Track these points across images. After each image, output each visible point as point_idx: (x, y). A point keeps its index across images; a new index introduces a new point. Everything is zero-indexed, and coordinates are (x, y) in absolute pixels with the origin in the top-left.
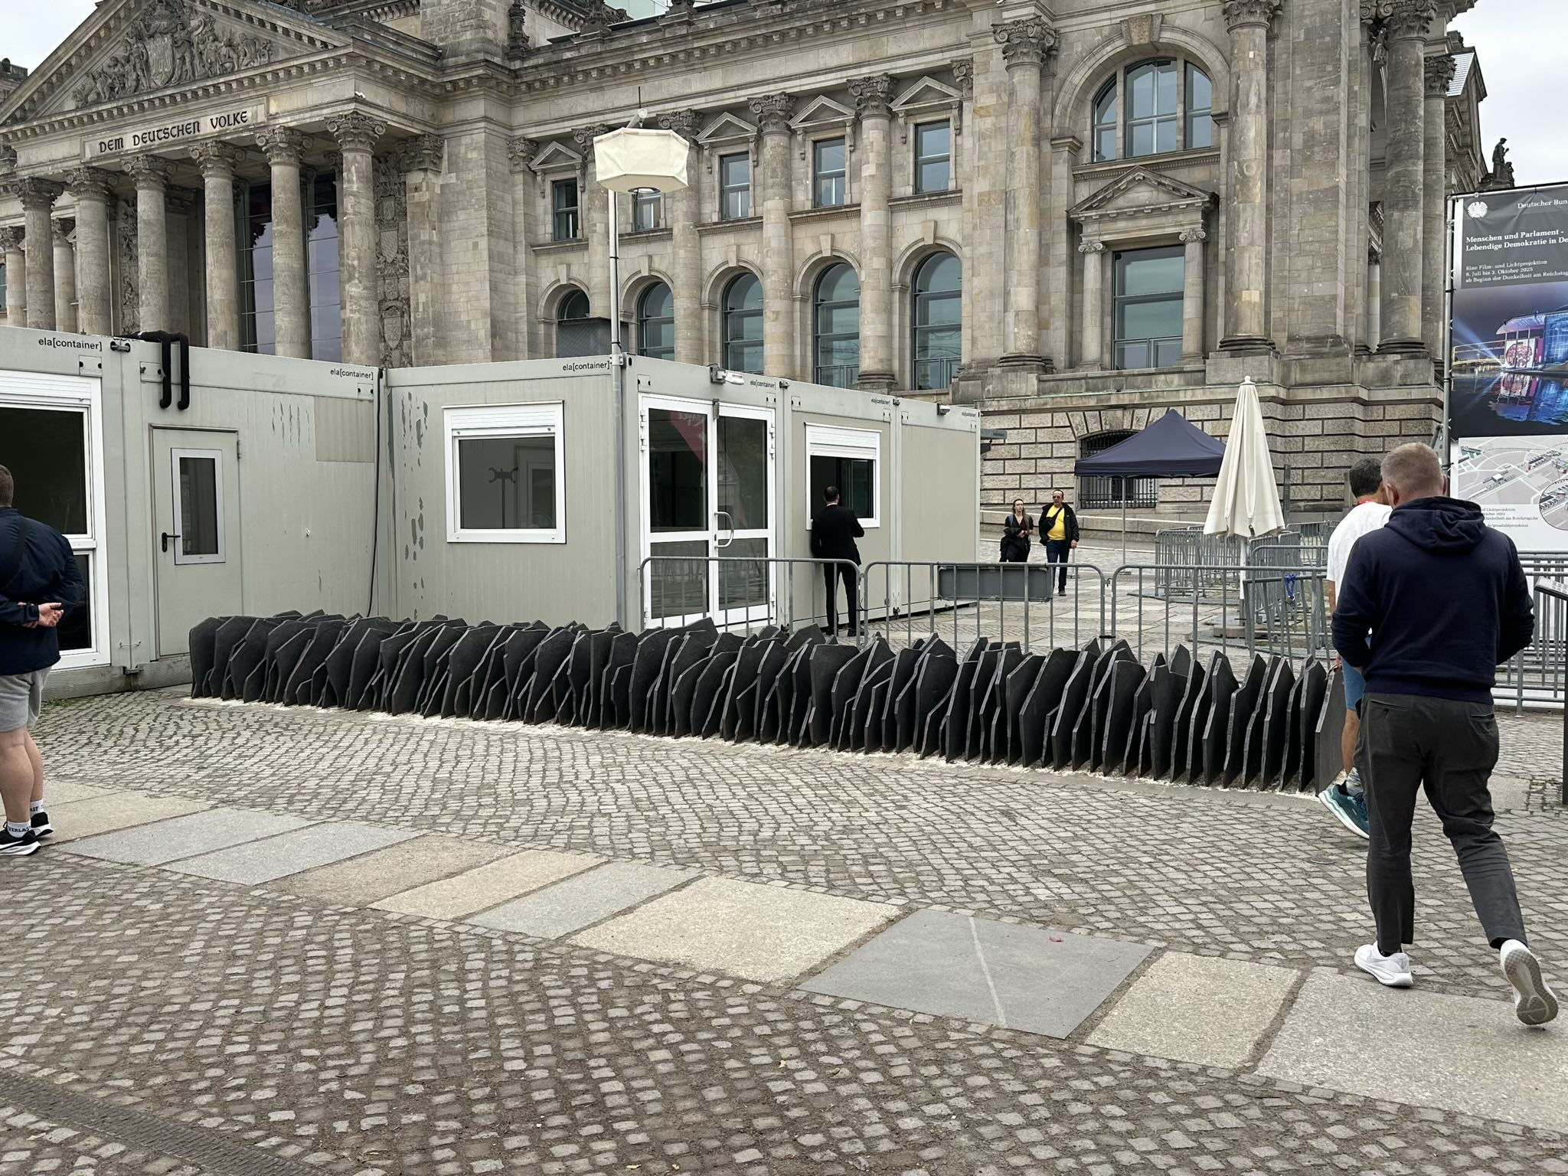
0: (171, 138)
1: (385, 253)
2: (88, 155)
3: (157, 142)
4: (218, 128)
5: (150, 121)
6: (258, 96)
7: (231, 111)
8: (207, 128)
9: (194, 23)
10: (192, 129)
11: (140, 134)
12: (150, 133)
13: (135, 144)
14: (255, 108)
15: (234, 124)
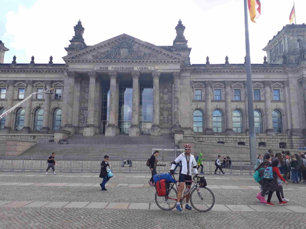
0: (124, 69)
1: (165, 99)
2: (95, 69)
3: (119, 70)
4: (139, 69)
5: (119, 65)
6: (152, 65)
7: (144, 67)
8: (136, 68)
9: (134, 47)
10: (131, 68)
11: (114, 67)
12: (117, 67)
13: (112, 69)
14: (151, 67)
15: (145, 69)
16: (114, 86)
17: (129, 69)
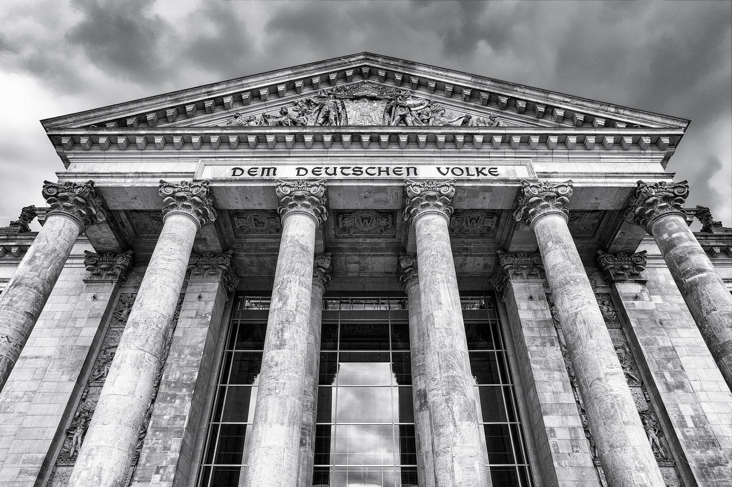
0: (364, 175)
2: (207, 176)
3: (340, 177)
5: (335, 157)
6: (518, 157)
7: (473, 165)
11: (309, 167)
12: (327, 168)
13: (298, 174)
14: (511, 167)
15: (478, 175)
16: (304, 249)
17: (393, 176)
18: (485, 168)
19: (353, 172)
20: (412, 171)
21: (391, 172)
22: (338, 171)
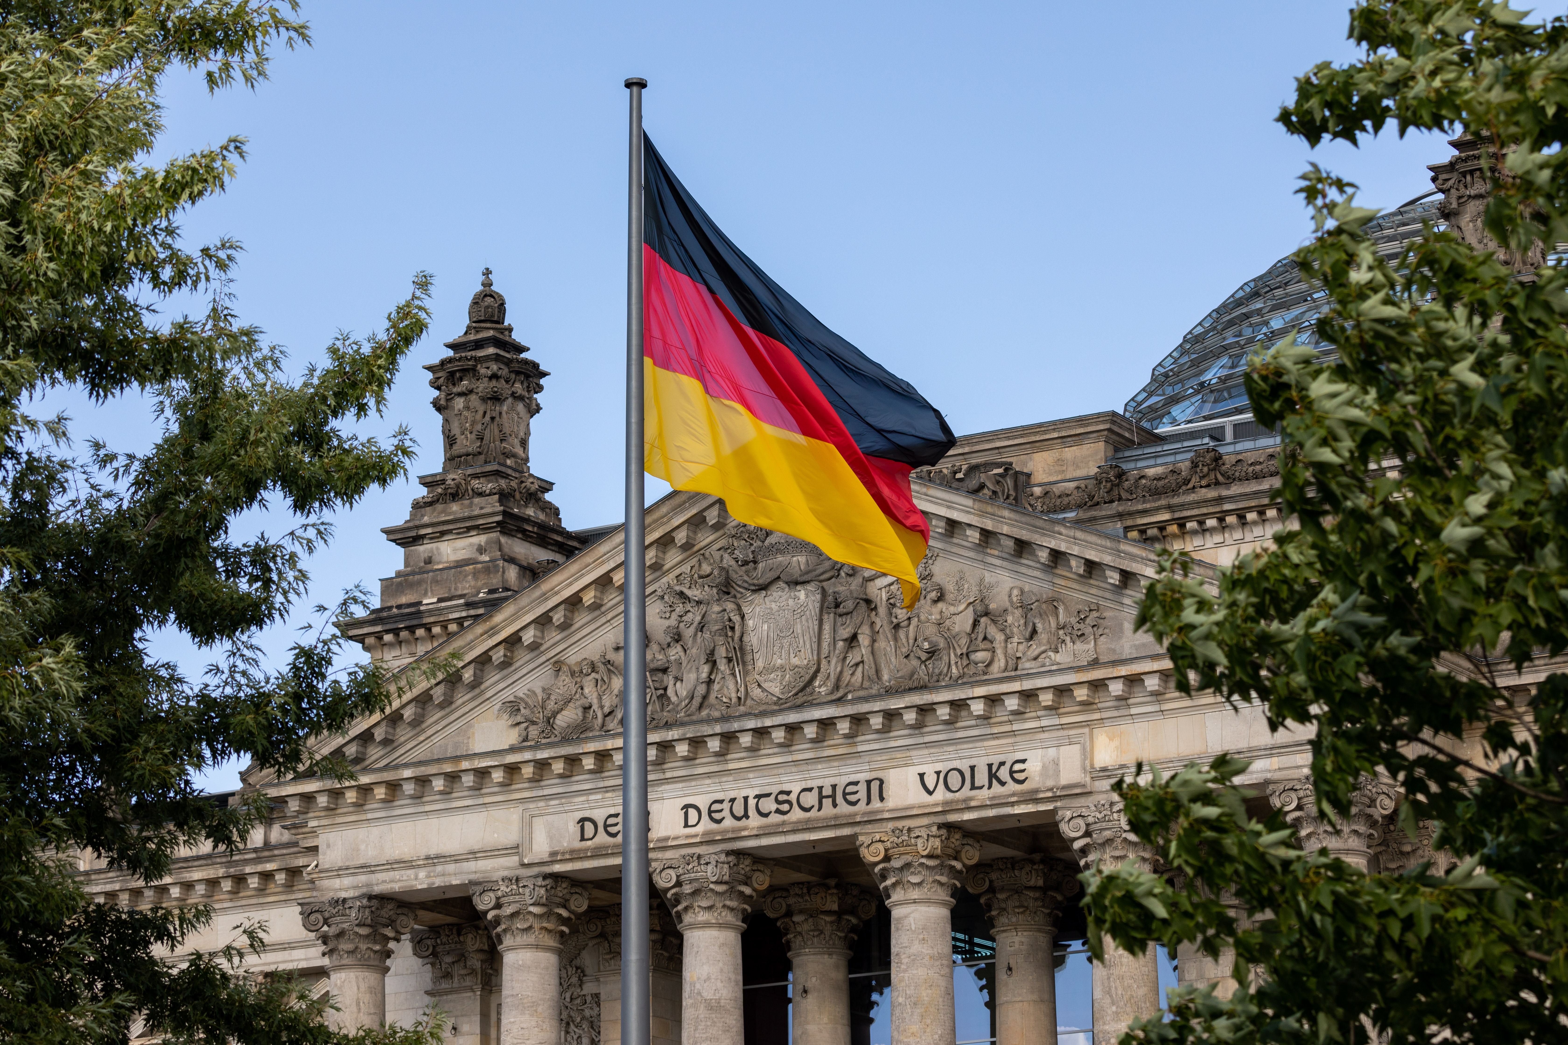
0: (796, 814)
2: (540, 846)
3: (754, 821)
4: (941, 795)
6: (1063, 727)
7: (981, 757)
8: (904, 786)
10: (862, 795)
11: (703, 802)
12: (733, 800)
13: (686, 825)
14: (1052, 752)
15: (990, 787)
17: (844, 808)
18: (1002, 764)
19: (774, 806)
20: (875, 786)
21: (839, 799)
22: (752, 802)
